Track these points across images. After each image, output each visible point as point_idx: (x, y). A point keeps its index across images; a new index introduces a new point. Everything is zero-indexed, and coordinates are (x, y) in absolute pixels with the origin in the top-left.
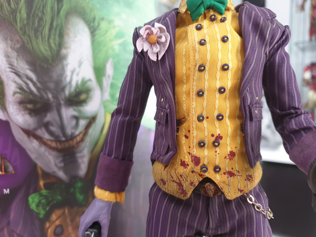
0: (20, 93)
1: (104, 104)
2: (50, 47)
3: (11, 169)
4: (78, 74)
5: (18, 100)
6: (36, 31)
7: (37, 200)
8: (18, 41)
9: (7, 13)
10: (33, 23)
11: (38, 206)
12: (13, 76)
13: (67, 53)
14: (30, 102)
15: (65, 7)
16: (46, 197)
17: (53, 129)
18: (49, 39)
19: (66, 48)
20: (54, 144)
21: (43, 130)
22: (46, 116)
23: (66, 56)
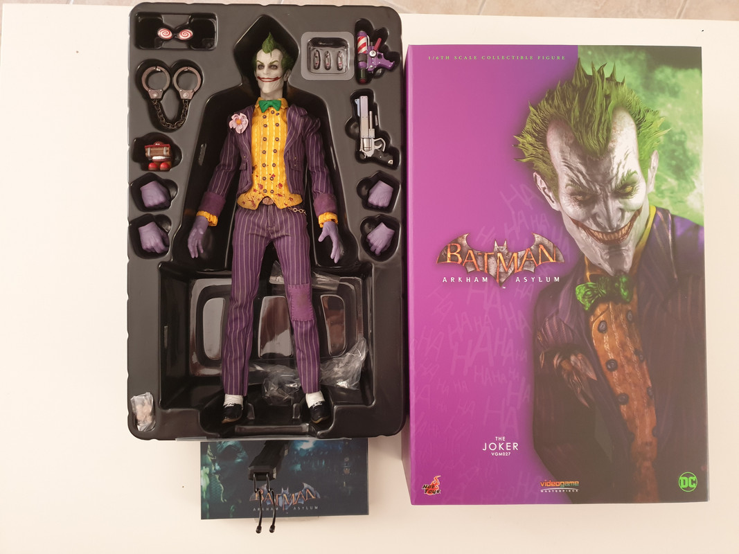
0: (571, 185)
1: (649, 196)
2: (599, 141)
3: (561, 258)
4: (623, 167)
5: (570, 192)
6: (587, 126)
7: (583, 292)
8: (571, 137)
9: (563, 113)
10: (585, 120)
11: (584, 297)
12: (566, 169)
13: (614, 146)
15: (613, 103)
16: (592, 289)
17: (599, 220)
18: (597, 134)
19: (613, 142)
20: (600, 236)
21: (591, 221)
22: (593, 208)
23: (613, 149)
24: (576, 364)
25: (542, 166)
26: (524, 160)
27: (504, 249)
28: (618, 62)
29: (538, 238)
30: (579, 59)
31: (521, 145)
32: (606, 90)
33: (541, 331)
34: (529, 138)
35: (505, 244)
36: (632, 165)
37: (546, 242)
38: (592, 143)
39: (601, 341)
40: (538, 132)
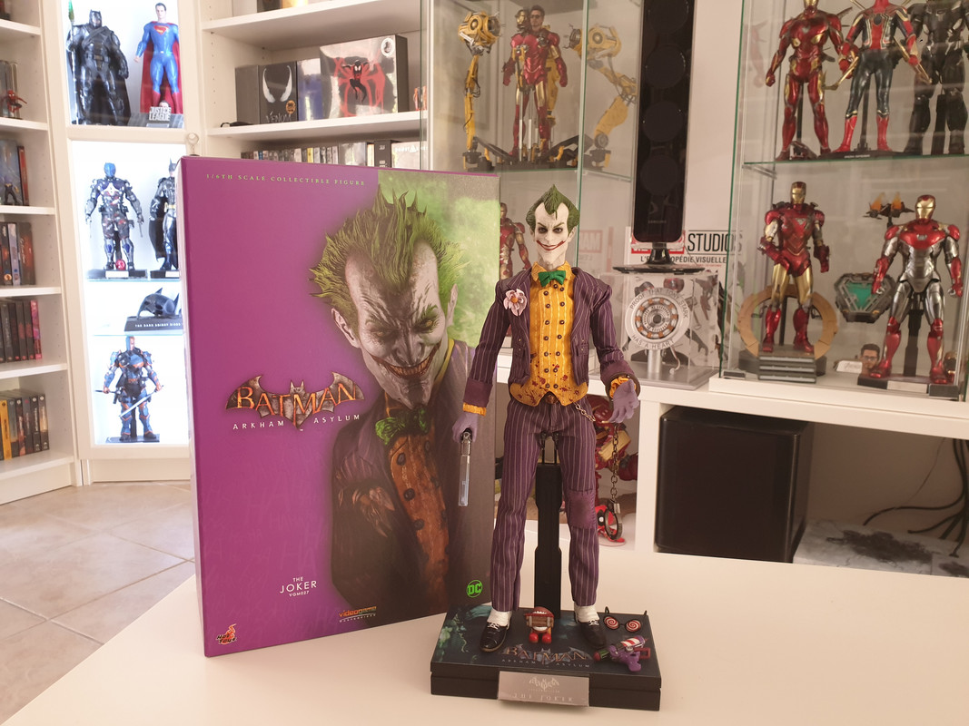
0: (371, 321)
1: (448, 330)
2: (400, 275)
3: (361, 395)
4: (424, 301)
5: (370, 328)
6: (388, 260)
7: (382, 427)
8: (371, 271)
9: (362, 245)
10: (386, 251)
11: (383, 433)
12: (366, 304)
13: (415, 280)
14: (381, 329)
15: (414, 234)
16: (391, 424)
17: (400, 356)
18: (398, 267)
19: (414, 275)
20: (400, 371)
21: (391, 356)
22: (394, 343)
23: (414, 283)
24: (374, 497)
25: (341, 302)
27: (301, 390)
28: (419, 191)
29: (337, 377)
30: (379, 186)
31: (317, 279)
32: (407, 221)
33: (340, 470)
34: (326, 272)
35: (302, 384)
36: (433, 299)
37: (345, 380)
38: (393, 277)
39: (400, 474)
40: (336, 265)
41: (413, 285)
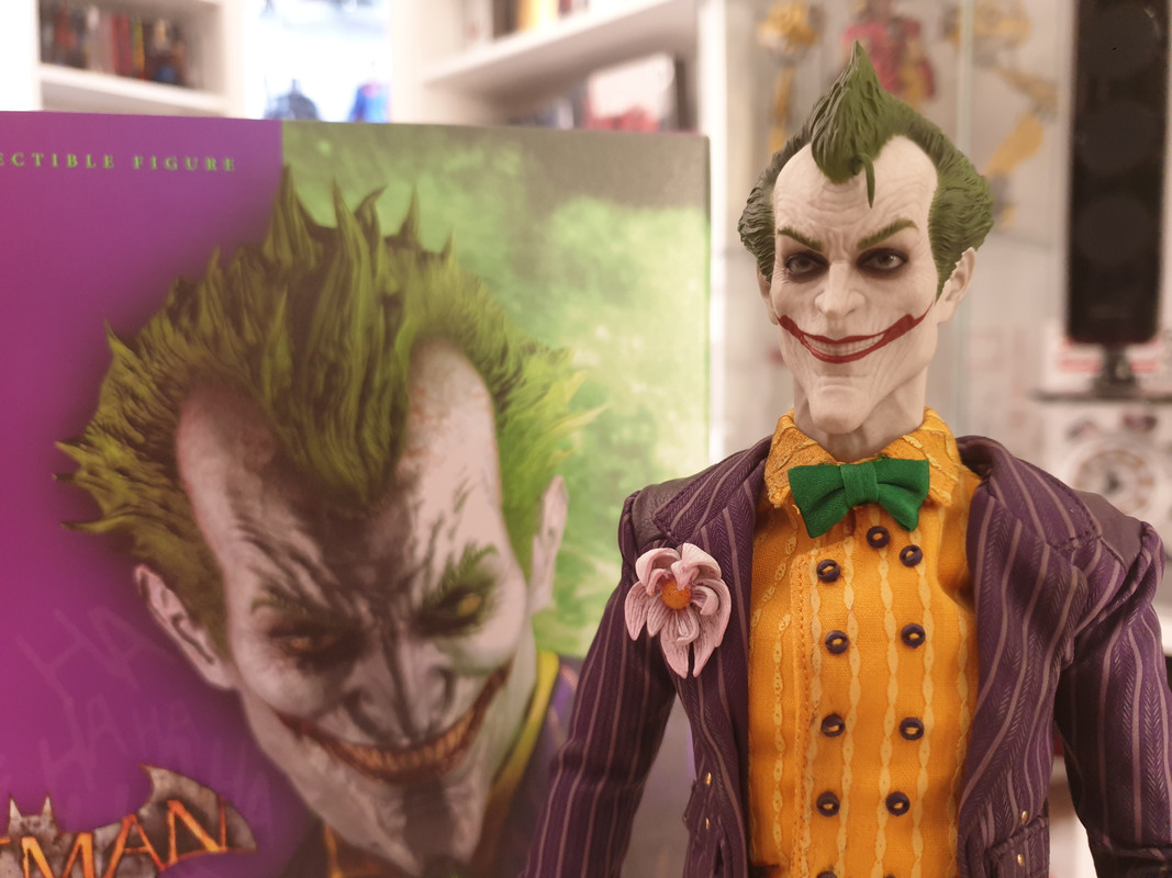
0: (271, 604)
1: (534, 624)
2: (363, 453)
3: (245, 836)
4: (451, 535)
5: (266, 625)
6: (320, 407)
9: (234, 360)
10: (314, 380)
12: (250, 552)
13: (418, 467)
14: (301, 629)
15: (410, 323)
17: (372, 711)
18: (359, 427)
19: (413, 454)
20: (374, 760)
21: (343, 714)
22: (348, 672)
23: (415, 478)
25: (162, 543)
26: (100, 527)
27: (44, 823)
28: (426, 183)
29: (161, 780)
30: (284, 170)
31: (83, 474)
32: (384, 281)
34: (114, 450)
35: (47, 806)
36: (482, 526)
37: (191, 790)
38: (339, 460)
40: (145, 429)
41: (409, 484)
